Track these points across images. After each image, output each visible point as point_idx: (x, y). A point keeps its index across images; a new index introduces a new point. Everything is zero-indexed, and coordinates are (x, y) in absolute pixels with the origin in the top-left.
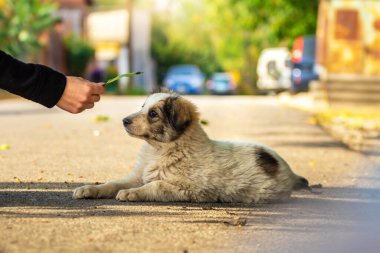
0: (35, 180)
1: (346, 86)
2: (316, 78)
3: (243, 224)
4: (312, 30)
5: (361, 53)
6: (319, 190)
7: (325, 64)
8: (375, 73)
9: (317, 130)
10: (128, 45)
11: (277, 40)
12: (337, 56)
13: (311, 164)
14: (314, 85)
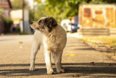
0: (11, 63)
1: (88, 30)
2: (79, 28)
3: (78, 76)
4: (77, 14)
5: (92, 21)
6: (94, 64)
7: (81, 24)
8: (96, 26)
9: (85, 45)
10: (23, 20)
11: (67, 17)
12: (85, 22)
13: (87, 55)
14: (78, 30)
